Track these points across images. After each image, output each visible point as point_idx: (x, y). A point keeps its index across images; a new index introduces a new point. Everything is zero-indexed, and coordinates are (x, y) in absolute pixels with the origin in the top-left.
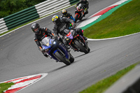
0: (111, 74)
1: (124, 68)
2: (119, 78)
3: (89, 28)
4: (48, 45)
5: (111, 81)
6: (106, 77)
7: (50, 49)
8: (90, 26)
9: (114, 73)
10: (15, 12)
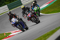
4: (14, 22)
6: (51, 30)
9: (54, 29)
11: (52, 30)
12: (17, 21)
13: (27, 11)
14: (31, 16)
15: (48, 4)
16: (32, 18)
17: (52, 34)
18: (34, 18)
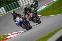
0: (52, 32)
1: (57, 29)
2: (55, 33)
3: (42, 11)
4: (18, 21)
5: (52, 34)
7: (19, 23)
8: (42, 10)
9: (53, 31)
10: (9, 4)
11: (51, 32)
12: (22, 20)
13: (29, 11)
14: (33, 16)
15: (46, 6)
16: (34, 19)
17: (51, 37)
18: (36, 18)
